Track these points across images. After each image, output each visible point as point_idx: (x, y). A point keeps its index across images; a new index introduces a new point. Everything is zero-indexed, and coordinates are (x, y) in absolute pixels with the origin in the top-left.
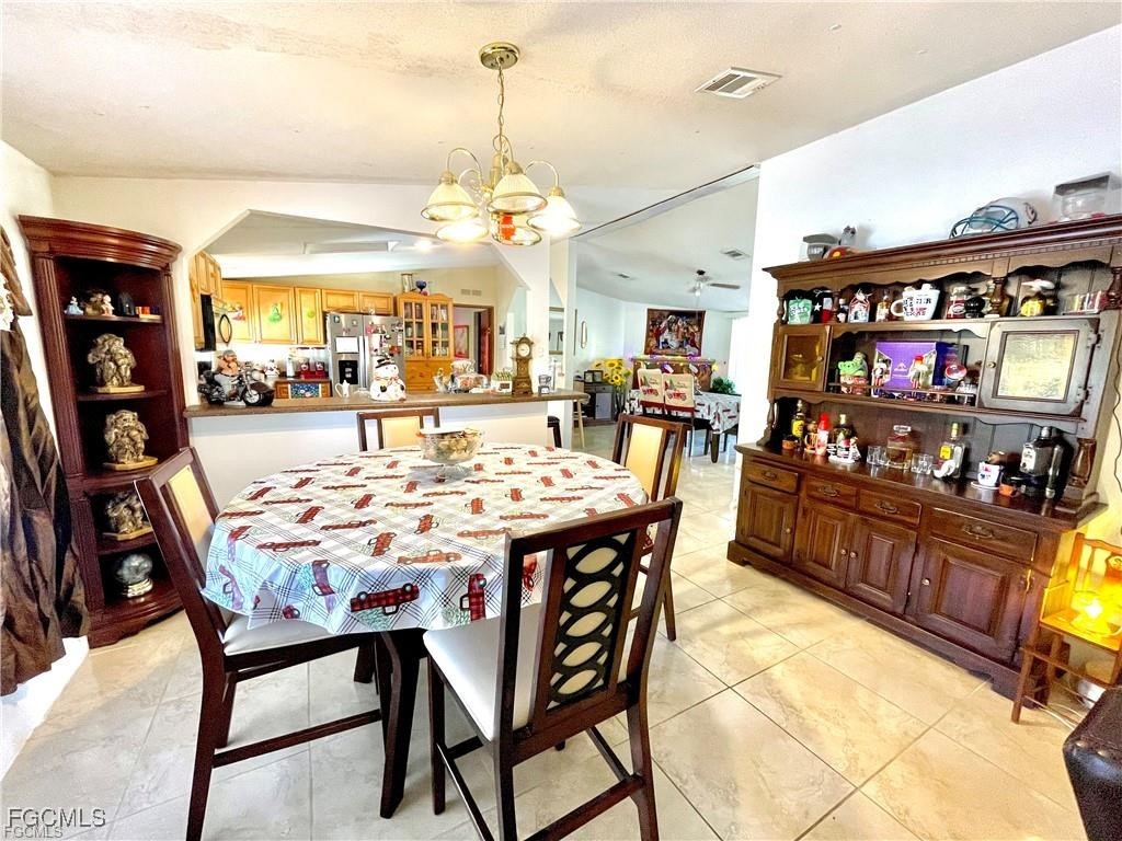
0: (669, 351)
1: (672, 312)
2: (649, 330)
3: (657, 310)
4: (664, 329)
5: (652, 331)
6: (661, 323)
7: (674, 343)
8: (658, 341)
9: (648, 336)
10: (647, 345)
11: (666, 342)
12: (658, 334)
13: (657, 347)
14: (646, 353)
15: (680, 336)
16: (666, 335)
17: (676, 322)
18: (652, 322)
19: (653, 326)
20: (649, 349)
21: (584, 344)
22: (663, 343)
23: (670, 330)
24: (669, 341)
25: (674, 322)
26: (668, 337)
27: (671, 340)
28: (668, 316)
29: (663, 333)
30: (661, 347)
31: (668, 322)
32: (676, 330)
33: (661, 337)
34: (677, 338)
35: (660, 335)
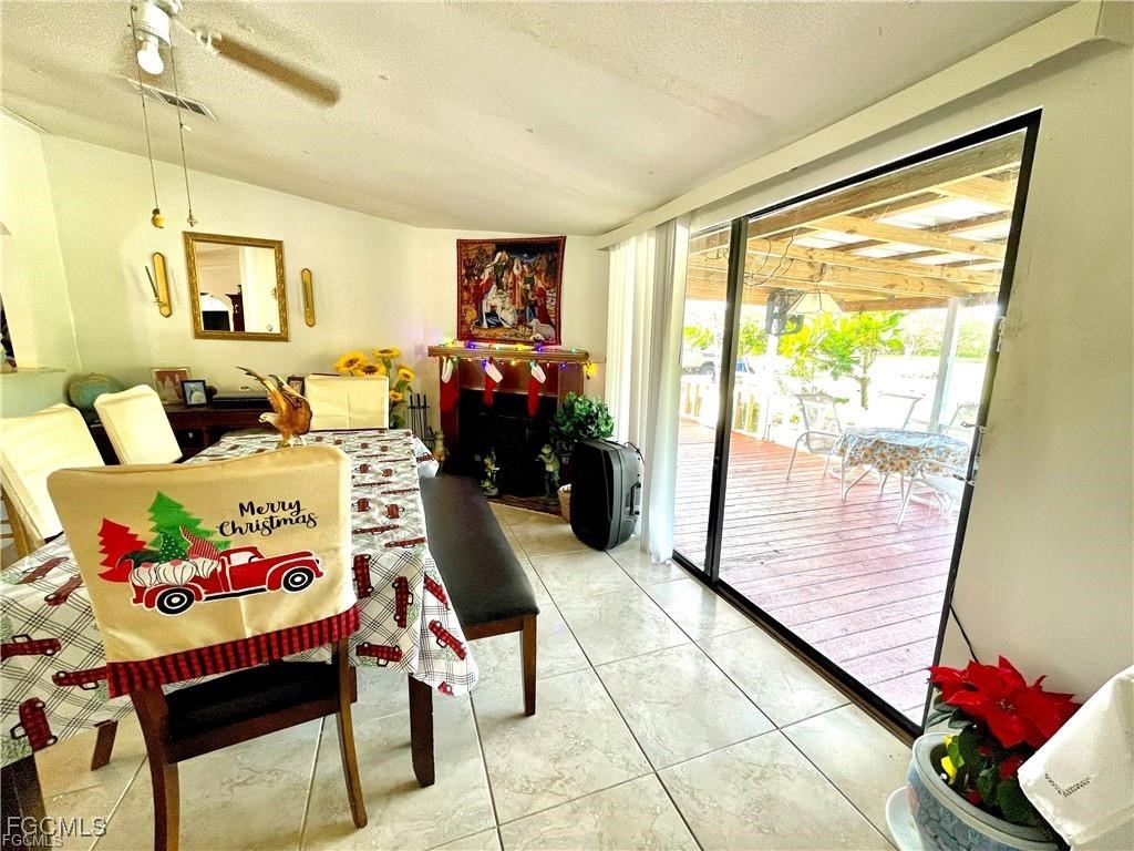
0: (500, 333)
1: (501, 245)
2: (462, 288)
3: (471, 242)
4: (489, 283)
5: (467, 288)
6: (481, 271)
7: (508, 316)
8: (479, 310)
9: (461, 301)
10: (461, 322)
11: (493, 314)
12: (479, 295)
13: (479, 324)
14: (461, 336)
15: (518, 299)
16: (493, 299)
17: (509, 267)
18: (466, 268)
19: (468, 276)
20: (464, 329)
21: (310, 318)
22: (488, 315)
23: (500, 286)
24: (498, 311)
25: (505, 267)
26: (497, 302)
27: (503, 308)
28: (495, 253)
29: (487, 292)
30: (485, 325)
31: (495, 266)
32: (510, 286)
33: (484, 302)
34: (514, 303)
35: (483, 298)
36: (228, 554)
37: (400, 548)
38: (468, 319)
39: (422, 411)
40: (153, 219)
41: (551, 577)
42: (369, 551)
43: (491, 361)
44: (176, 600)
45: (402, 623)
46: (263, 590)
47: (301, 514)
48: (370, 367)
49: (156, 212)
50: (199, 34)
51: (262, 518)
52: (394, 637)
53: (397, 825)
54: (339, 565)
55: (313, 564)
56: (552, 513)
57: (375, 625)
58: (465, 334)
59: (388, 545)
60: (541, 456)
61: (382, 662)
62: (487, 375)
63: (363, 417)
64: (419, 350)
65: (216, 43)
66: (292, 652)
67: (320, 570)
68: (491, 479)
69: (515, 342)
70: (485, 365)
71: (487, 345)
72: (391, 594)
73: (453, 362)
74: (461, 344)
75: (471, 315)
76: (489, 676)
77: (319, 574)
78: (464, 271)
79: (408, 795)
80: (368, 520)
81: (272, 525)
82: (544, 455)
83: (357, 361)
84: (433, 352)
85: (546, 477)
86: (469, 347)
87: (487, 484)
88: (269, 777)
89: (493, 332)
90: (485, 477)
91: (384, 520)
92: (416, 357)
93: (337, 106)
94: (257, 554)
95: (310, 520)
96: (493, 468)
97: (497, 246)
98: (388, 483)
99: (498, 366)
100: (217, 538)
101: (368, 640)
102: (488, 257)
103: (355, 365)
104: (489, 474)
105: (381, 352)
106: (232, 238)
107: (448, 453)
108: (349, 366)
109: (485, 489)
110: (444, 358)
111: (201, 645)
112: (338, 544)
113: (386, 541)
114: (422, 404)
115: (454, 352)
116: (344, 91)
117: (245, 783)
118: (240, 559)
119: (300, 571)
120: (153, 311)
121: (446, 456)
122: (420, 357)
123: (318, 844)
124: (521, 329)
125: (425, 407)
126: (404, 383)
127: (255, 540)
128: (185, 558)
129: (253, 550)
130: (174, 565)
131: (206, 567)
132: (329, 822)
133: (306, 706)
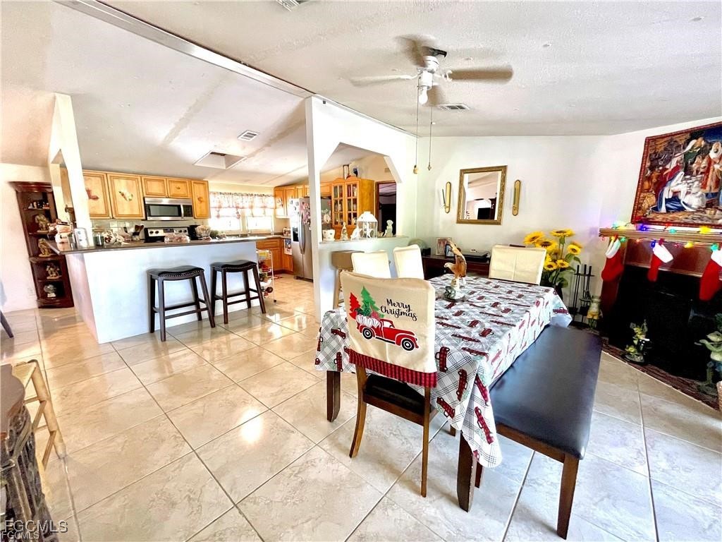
0: (680, 217)
1: (694, 134)
2: (643, 178)
3: (662, 137)
4: (676, 169)
5: (649, 179)
6: (669, 160)
7: (693, 200)
8: (659, 197)
9: (641, 189)
10: (638, 206)
11: (675, 198)
12: (661, 183)
13: (656, 209)
14: (635, 220)
15: (711, 183)
16: (678, 185)
17: (704, 152)
18: (651, 161)
19: (652, 168)
20: (640, 214)
21: (516, 210)
22: (668, 201)
23: (688, 171)
24: (682, 197)
25: (699, 153)
26: (683, 188)
27: (688, 193)
28: (688, 142)
29: (671, 180)
30: (663, 209)
31: (686, 155)
32: (702, 170)
33: (666, 189)
34: (704, 186)
35: (665, 186)
36: (383, 320)
37: (468, 353)
38: (645, 205)
39: (586, 277)
40: (414, 170)
41: (661, 456)
42: (451, 348)
43: (662, 242)
44: (368, 333)
45: (460, 397)
46: (394, 343)
47: (410, 312)
48: (545, 242)
49: (415, 167)
50: (443, 76)
51: (395, 309)
52: (454, 403)
53: (438, 512)
54: (426, 346)
55: (414, 340)
56: (707, 403)
57: (446, 390)
58: (640, 219)
59: (464, 349)
60: (706, 342)
61: (446, 413)
62: (654, 255)
63: (523, 274)
64: (592, 232)
65: (450, 76)
66: (412, 383)
67: (418, 344)
68: (637, 347)
69: (697, 225)
70: (654, 246)
71: (661, 228)
72: (458, 378)
73: (621, 242)
74: (632, 227)
75: (650, 200)
76: (545, 484)
77: (417, 347)
78: (648, 164)
79: (452, 504)
80: (467, 332)
81: (399, 314)
82: (709, 341)
83: (538, 237)
84: (604, 233)
85: (710, 365)
86: (641, 229)
87: (632, 349)
88: (404, 440)
89: (670, 217)
90: (631, 344)
91: (477, 336)
92: (590, 237)
93: (513, 79)
94: (393, 325)
95: (414, 316)
96: (642, 338)
97: (691, 135)
98: (501, 316)
99: (669, 247)
100: (380, 312)
101: (443, 397)
102: (679, 146)
103: (535, 241)
104: (636, 342)
105: (557, 232)
106: (489, 168)
107: (601, 314)
108: (531, 241)
109: (629, 353)
110: (613, 238)
111: (373, 357)
112: (426, 335)
113: (464, 346)
114: (587, 273)
115: (623, 233)
116: (515, 68)
117: (395, 435)
118: (387, 325)
119: (408, 341)
120: (442, 210)
121: (600, 317)
122: (593, 236)
123: (404, 485)
124: (709, 212)
125: (589, 275)
126: (571, 255)
127: (392, 317)
128: (370, 317)
129: (391, 322)
130: (368, 318)
131: (377, 324)
132: (413, 480)
133: (411, 413)
